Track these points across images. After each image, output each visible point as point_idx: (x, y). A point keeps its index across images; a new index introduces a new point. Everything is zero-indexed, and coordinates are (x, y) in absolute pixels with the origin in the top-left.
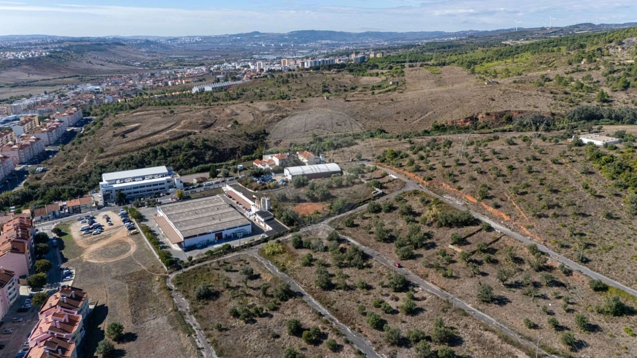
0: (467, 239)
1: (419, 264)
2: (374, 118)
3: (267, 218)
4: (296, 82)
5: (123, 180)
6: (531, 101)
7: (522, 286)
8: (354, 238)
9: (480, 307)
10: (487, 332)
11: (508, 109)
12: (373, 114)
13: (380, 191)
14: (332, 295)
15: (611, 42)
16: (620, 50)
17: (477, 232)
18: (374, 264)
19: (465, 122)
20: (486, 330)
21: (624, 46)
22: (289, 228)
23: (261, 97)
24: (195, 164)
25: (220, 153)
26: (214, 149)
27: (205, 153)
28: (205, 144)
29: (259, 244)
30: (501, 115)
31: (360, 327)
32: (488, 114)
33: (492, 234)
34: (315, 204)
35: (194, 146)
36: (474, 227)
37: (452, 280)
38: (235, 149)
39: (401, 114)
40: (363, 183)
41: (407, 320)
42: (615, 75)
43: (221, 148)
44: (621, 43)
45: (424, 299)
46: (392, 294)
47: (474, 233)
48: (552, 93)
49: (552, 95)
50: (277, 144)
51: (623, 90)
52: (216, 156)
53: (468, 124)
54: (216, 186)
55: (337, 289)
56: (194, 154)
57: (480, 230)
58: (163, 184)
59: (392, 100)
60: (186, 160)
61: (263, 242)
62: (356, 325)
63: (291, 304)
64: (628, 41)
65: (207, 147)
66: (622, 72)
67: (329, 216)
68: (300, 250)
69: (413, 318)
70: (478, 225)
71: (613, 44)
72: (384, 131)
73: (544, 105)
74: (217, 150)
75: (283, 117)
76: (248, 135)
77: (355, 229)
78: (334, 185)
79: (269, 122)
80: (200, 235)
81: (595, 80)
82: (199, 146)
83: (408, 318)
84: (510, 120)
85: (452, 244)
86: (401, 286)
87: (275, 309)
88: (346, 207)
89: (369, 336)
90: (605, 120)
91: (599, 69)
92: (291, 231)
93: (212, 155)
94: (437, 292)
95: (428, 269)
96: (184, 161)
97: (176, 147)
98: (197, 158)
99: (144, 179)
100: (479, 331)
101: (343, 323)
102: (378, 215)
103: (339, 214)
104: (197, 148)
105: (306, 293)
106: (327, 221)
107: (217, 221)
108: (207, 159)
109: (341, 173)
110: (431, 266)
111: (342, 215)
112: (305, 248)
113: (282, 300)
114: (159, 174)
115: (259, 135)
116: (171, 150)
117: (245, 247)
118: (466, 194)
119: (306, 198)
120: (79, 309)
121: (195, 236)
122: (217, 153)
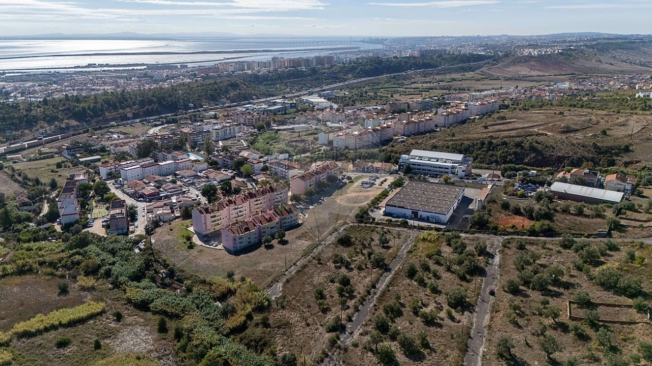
0: (602, 306)
5: (421, 158)
8: (502, 258)
13: (606, 232)
14: (405, 281)
17: (625, 306)
18: (475, 281)
24: (509, 162)
25: (544, 158)
26: (540, 153)
27: (528, 154)
28: (533, 146)
33: (638, 316)
35: (521, 146)
37: (510, 326)
38: (564, 158)
41: (416, 324)
43: (548, 154)
45: (458, 322)
46: (444, 305)
50: (627, 164)
52: (538, 160)
56: (515, 153)
57: (630, 307)
60: (504, 156)
63: (373, 272)
65: (533, 149)
74: (542, 155)
80: (399, 207)
82: (526, 146)
89: (375, 315)
93: (534, 157)
94: (479, 324)
95: (508, 308)
96: (500, 157)
97: (505, 143)
98: (516, 157)
99: (437, 161)
101: (377, 299)
102: (563, 251)
104: (522, 148)
105: (393, 272)
106: (508, 237)
107: (426, 203)
108: (525, 161)
114: (451, 160)
115: (613, 150)
120: (283, 217)
121: (395, 206)
122: (540, 157)
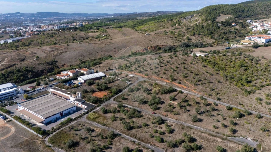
0: (175, 97)
1: (162, 111)
2: (105, 51)
3: (82, 102)
4: (57, 36)
6: (165, 41)
7: (204, 113)
8: (128, 105)
9: (194, 124)
10: (203, 134)
11: (158, 44)
12: (104, 49)
13: (129, 83)
14: (134, 131)
15: (182, 18)
16: (185, 21)
17: (177, 94)
18: (144, 115)
19: (143, 50)
20: (202, 133)
21: (186, 19)
22: (96, 105)
23: (42, 44)
24: (24, 80)
25: (36, 73)
26: (33, 72)
27: (28, 74)
28: (27, 69)
29: (85, 115)
30: (156, 47)
31: (153, 143)
32: (151, 47)
33: (183, 94)
34: (102, 92)
35: (21, 71)
36: (175, 93)
37: (178, 115)
38: (43, 70)
39: (116, 49)
40: (119, 80)
41: (171, 136)
42: (189, 30)
43: (36, 71)
44: (185, 18)
45: (172, 125)
46: (158, 126)
47: (177, 95)
48: (171, 37)
49: (171, 38)
51: (193, 35)
52: (34, 75)
53: (144, 51)
54: (44, 90)
55: (134, 129)
56: (21, 75)
58: (13, 92)
59: (110, 43)
60: (18, 78)
61: (86, 114)
62: (151, 142)
63: (117, 140)
64: (187, 17)
65: (28, 71)
66: (191, 29)
67: (112, 96)
68: (107, 114)
69: (173, 134)
70: (176, 91)
71: (182, 19)
72: (111, 56)
73: (170, 42)
74: (34, 72)
75: (61, 53)
76: (48, 63)
77: (126, 100)
78: (107, 82)
79: (55, 56)
80: (53, 116)
81: (183, 32)
82: (23, 70)
83: (170, 135)
84: (160, 49)
85: (171, 101)
86: (161, 122)
87: (112, 144)
88: (118, 91)
89: (159, 146)
90: (192, 47)
91: (183, 28)
92: (98, 106)
93: (32, 74)
94: (175, 121)
95: (167, 113)
96: (17, 79)
97: (10, 72)
98: (24, 77)
100: (199, 134)
101: (146, 143)
102: (133, 93)
103: (116, 95)
104: (22, 72)
105: (121, 134)
106: (112, 99)
107: (57, 107)
108: (29, 77)
109: (106, 76)
110: (168, 111)
111: (117, 95)
112: (109, 113)
113: (112, 139)
115: (53, 62)
116: (8, 74)
117: (79, 118)
118: (165, 79)
119: (97, 90)
121: (50, 116)
122: (34, 73)
